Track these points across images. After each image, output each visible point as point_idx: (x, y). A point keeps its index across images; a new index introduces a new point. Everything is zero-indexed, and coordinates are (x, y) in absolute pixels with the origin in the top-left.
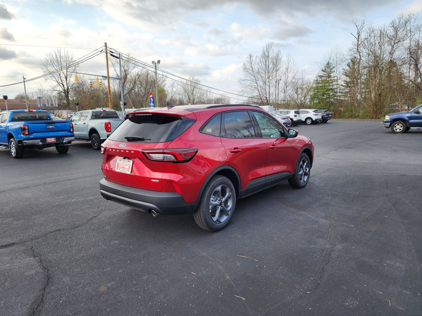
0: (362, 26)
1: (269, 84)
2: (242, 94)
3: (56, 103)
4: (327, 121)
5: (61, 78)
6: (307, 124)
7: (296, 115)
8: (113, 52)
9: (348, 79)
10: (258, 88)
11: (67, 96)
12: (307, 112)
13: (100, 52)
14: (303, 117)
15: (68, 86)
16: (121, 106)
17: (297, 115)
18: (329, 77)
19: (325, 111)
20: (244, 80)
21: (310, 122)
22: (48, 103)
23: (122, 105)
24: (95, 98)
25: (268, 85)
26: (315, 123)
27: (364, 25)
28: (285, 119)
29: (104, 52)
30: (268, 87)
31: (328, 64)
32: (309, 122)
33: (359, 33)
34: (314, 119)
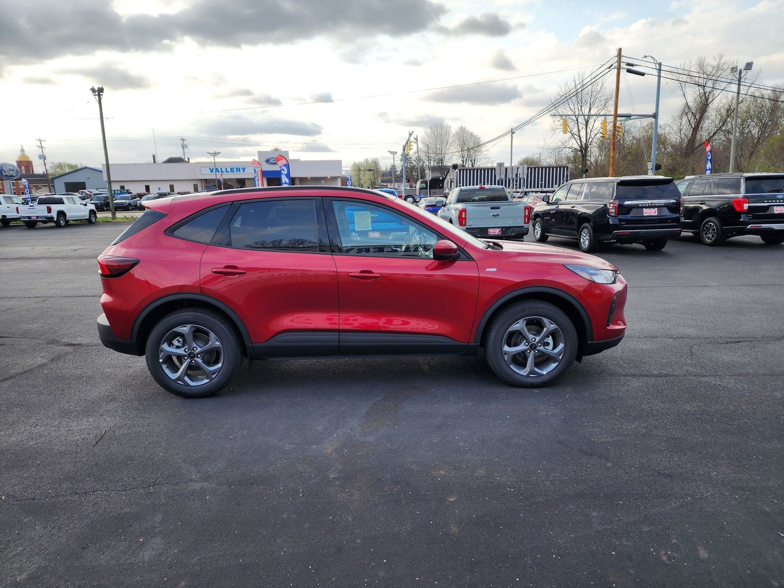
3: (525, 172)
5: (578, 124)
8: (632, 65)
11: (584, 156)
13: (608, 70)
15: (588, 137)
16: (649, 171)
22: (512, 173)
23: (652, 169)
24: (629, 158)
29: (615, 68)
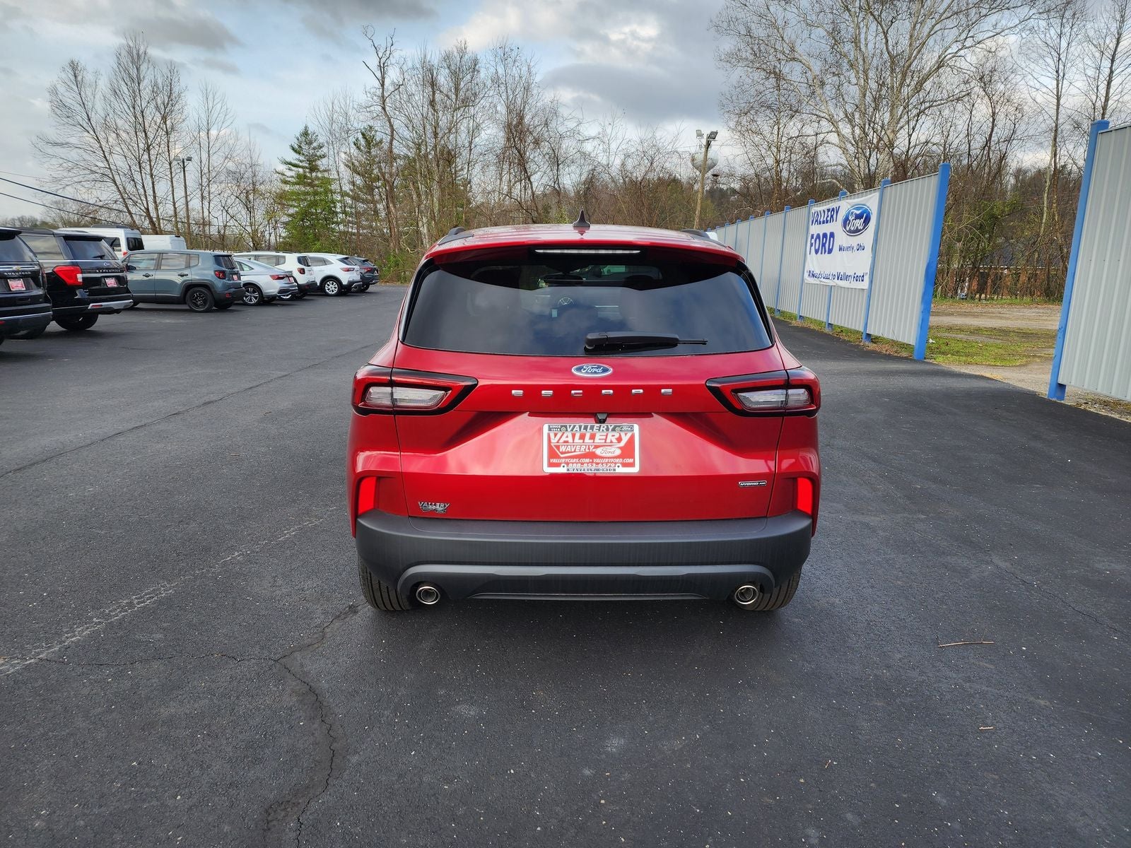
0: (388, 49)
1: (151, 170)
2: (57, 190)
4: (368, 287)
6: (328, 295)
7: (303, 269)
9: (359, 181)
10: (113, 176)
12: (325, 262)
14: (316, 274)
17: (306, 268)
18: (313, 168)
19: (364, 261)
20: (56, 144)
21: (333, 289)
25: (149, 171)
26: (345, 291)
27: (393, 48)
28: (282, 278)
30: (148, 177)
31: (306, 134)
32: (331, 288)
33: (382, 65)
34: (345, 282)
